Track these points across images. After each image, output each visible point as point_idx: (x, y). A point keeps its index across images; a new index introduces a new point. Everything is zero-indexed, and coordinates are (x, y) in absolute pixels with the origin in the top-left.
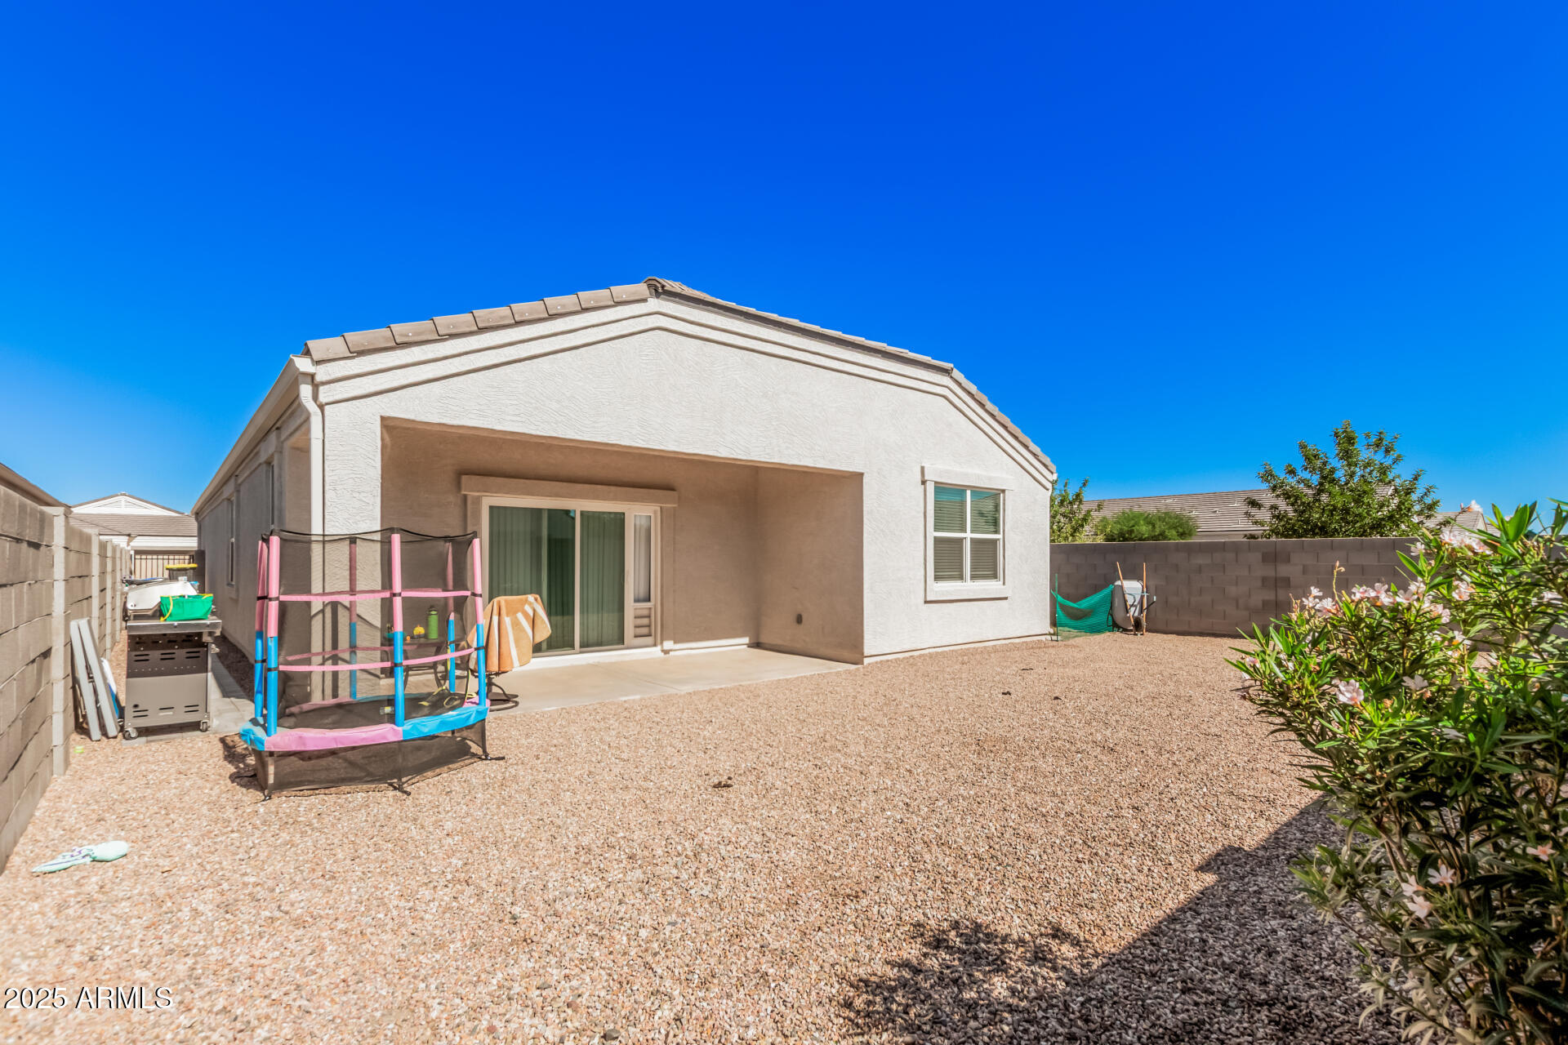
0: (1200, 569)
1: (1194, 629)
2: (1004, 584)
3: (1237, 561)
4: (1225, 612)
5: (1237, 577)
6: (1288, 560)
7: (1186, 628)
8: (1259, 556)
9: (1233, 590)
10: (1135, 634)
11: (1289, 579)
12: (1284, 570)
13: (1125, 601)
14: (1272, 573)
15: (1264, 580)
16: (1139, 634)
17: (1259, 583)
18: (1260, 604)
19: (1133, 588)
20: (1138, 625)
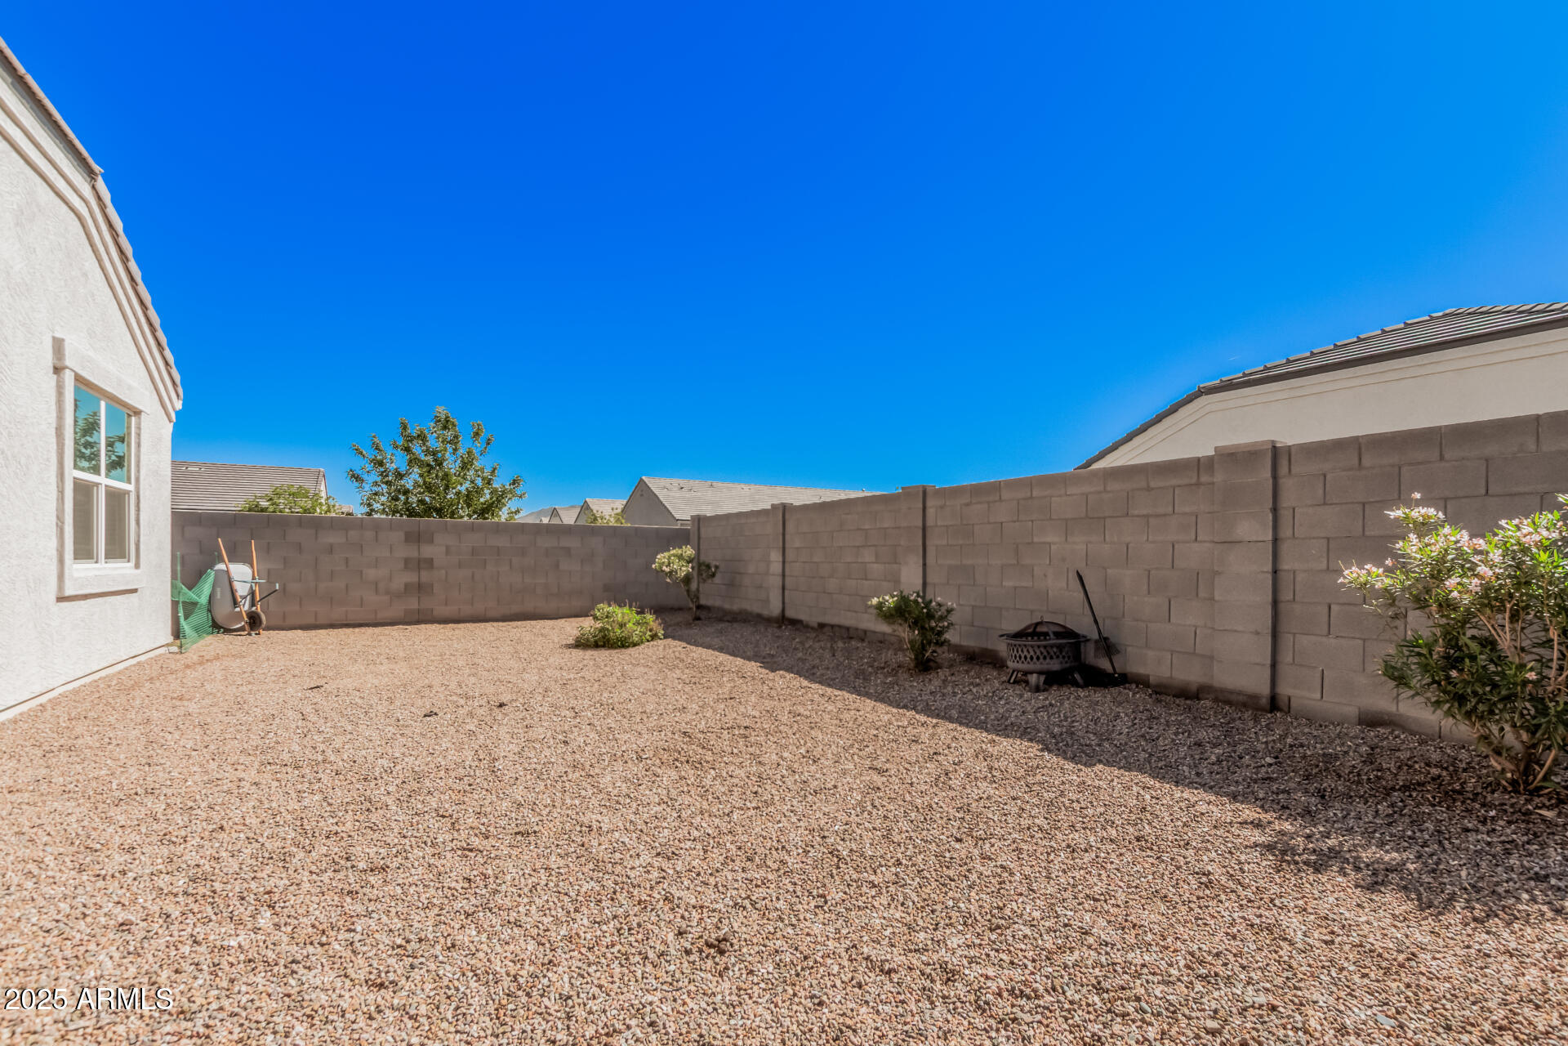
0: (331, 549)
1: (322, 621)
2: (137, 566)
3: (377, 540)
4: (362, 599)
5: (377, 558)
6: (431, 541)
7: (311, 620)
8: (401, 535)
9: (371, 574)
10: (250, 634)
11: (432, 559)
12: (427, 551)
13: (233, 592)
14: (415, 554)
15: (407, 561)
16: (253, 633)
17: (402, 565)
18: (402, 587)
19: (242, 574)
20: (254, 622)
